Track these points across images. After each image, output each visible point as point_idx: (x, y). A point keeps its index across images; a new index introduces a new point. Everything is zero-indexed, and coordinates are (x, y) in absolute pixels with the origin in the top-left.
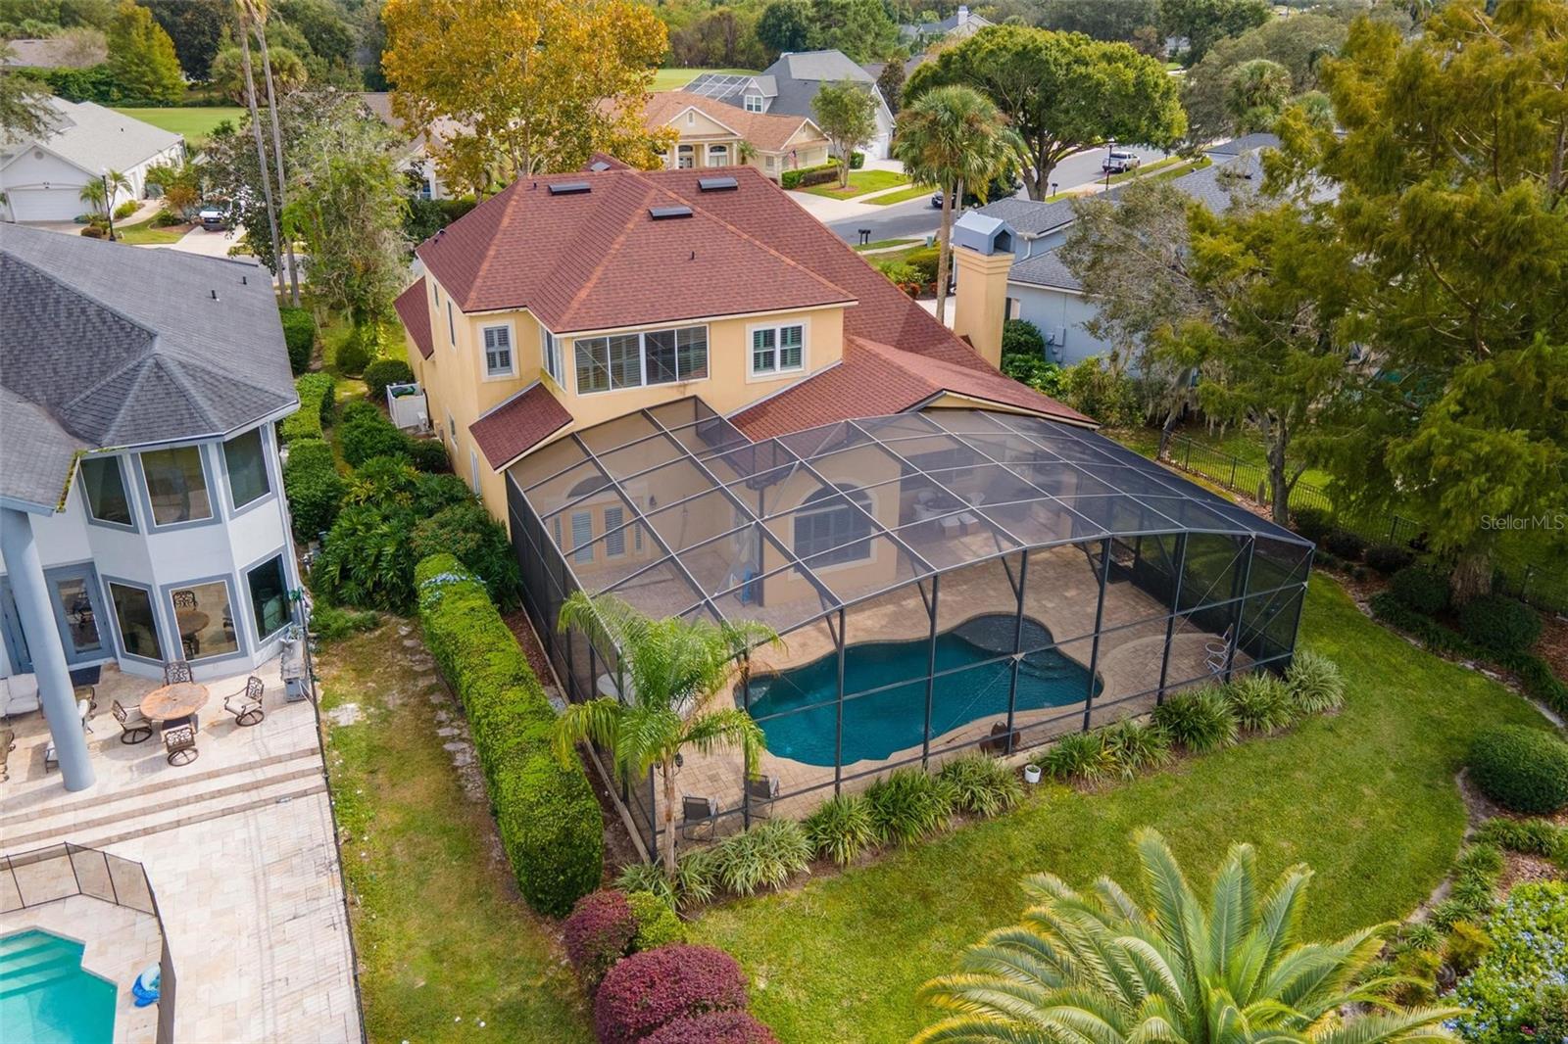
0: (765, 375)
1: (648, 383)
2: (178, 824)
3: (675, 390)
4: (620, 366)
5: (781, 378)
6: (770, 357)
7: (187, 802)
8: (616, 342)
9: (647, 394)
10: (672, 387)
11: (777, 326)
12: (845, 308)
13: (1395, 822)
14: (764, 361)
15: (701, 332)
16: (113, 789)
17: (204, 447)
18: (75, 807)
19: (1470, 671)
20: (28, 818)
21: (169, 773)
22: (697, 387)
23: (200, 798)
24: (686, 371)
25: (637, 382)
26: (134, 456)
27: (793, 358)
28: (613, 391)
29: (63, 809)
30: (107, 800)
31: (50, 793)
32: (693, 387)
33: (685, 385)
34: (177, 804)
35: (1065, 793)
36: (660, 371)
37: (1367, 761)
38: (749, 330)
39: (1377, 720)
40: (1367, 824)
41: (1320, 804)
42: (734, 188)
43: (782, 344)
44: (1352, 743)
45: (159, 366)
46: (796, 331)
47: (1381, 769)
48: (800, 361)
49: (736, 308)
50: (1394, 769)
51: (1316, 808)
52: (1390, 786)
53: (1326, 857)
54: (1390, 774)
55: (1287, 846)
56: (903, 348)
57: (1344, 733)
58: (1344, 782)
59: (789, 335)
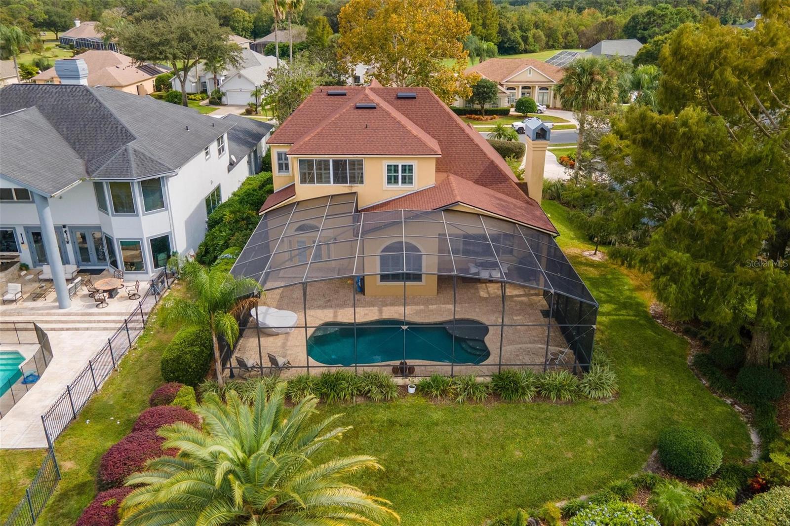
0: (393, 187)
1: (334, 183)
2: (87, 329)
3: (347, 189)
4: (321, 174)
5: (400, 189)
6: (396, 178)
7: (94, 322)
8: (319, 162)
9: (332, 188)
10: (345, 186)
11: (400, 164)
12: (437, 158)
13: (593, 460)
14: (392, 180)
15: (360, 163)
16: (74, 311)
17: (132, 183)
18: (59, 315)
19: (727, 404)
20: (42, 315)
21: (95, 310)
22: (357, 188)
23: (99, 322)
24: (353, 181)
25: (329, 182)
26: (107, 183)
27: (407, 180)
28: (317, 185)
29: (54, 314)
30: (70, 314)
31: (54, 308)
33: (352, 186)
34: (90, 322)
35: (422, 401)
36: (340, 178)
37: (603, 428)
38: (385, 163)
39: (630, 411)
40: (575, 456)
41: (555, 441)
42: (414, 98)
43: (402, 172)
44: (602, 418)
45: (126, 150)
46: (411, 167)
47: (608, 434)
48: (411, 182)
49: (376, 152)
50: (617, 436)
51: (551, 442)
52: (606, 443)
53: (535, 465)
54: (612, 438)
55: (518, 454)
56: (478, 184)
57: (602, 412)
58: (579, 434)
59: (407, 169)
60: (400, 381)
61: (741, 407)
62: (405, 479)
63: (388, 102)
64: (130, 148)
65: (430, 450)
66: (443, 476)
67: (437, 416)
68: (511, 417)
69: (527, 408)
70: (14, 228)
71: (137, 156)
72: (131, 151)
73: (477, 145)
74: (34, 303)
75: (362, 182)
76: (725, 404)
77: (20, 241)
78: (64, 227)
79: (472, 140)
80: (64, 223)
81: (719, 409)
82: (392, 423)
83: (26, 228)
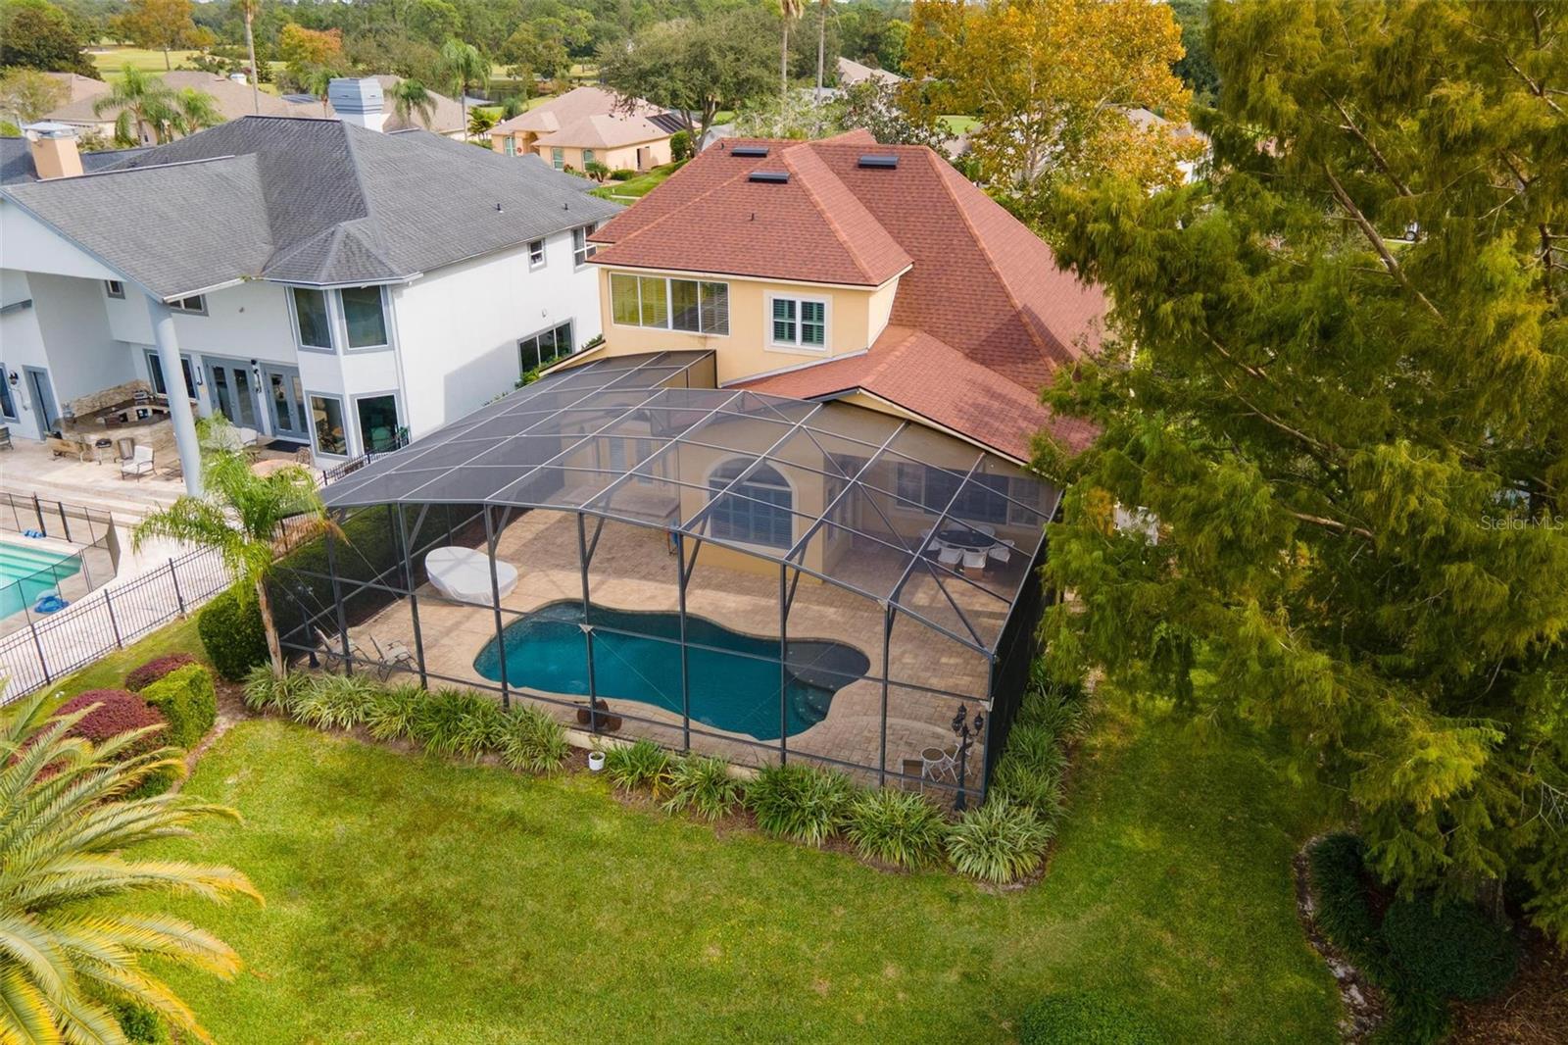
0: (784, 346)
1: (674, 328)
3: (696, 341)
4: (650, 307)
5: (798, 353)
6: (791, 328)
8: (645, 282)
9: (670, 338)
10: (694, 336)
11: (799, 299)
13: (868, 1015)
14: (783, 332)
15: (722, 289)
17: (324, 291)
19: (1330, 977)
22: (715, 342)
24: (708, 326)
25: (664, 324)
27: (812, 335)
28: (643, 328)
32: (713, 341)
33: (706, 338)
36: (685, 320)
37: (945, 949)
38: (770, 295)
39: (1038, 927)
40: (833, 994)
41: (813, 947)
42: (892, 167)
43: (804, 317)
44: (957, 924)
45: (333, 233)
46: (821, 306)
47: (946, 966)
48: (820, 340)
49: (750, 270)
50: (966, 976)
51: (804, 947)
52: (929, 985)
53: (731, 988)
54: (952, 977)
55: (712, 954)
56: (973, 359)
57: (965, 910)
58: (878, 947)
59: (812, 311)
60: (582, 739)
61: (1363, 992)
62: (453, 943)
63: (838, 174)
64: (341, 230)
65: (541, 895)
66: (527, 957)
67: (604, 827)
68: (755, 869)
69: (802, 858)
70: (189, 356)
71: (345, 244)
72: (339, 237)
73: (996, 275)
74: (166, 484)
75: (724, 329)
76: (1322, 975)
77: (198, 380)
78: (254, 362)
79: (988, 263)
80: (254, 357)
81: (1294, 981)
82: (512, 820)
83: (206, 359)
